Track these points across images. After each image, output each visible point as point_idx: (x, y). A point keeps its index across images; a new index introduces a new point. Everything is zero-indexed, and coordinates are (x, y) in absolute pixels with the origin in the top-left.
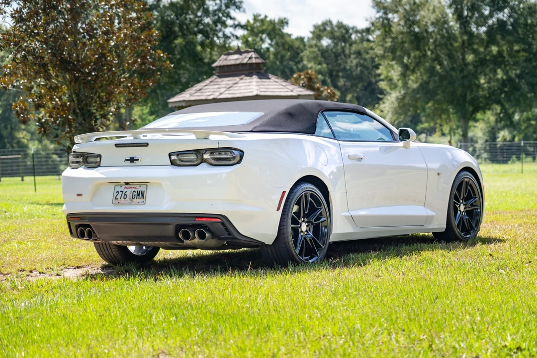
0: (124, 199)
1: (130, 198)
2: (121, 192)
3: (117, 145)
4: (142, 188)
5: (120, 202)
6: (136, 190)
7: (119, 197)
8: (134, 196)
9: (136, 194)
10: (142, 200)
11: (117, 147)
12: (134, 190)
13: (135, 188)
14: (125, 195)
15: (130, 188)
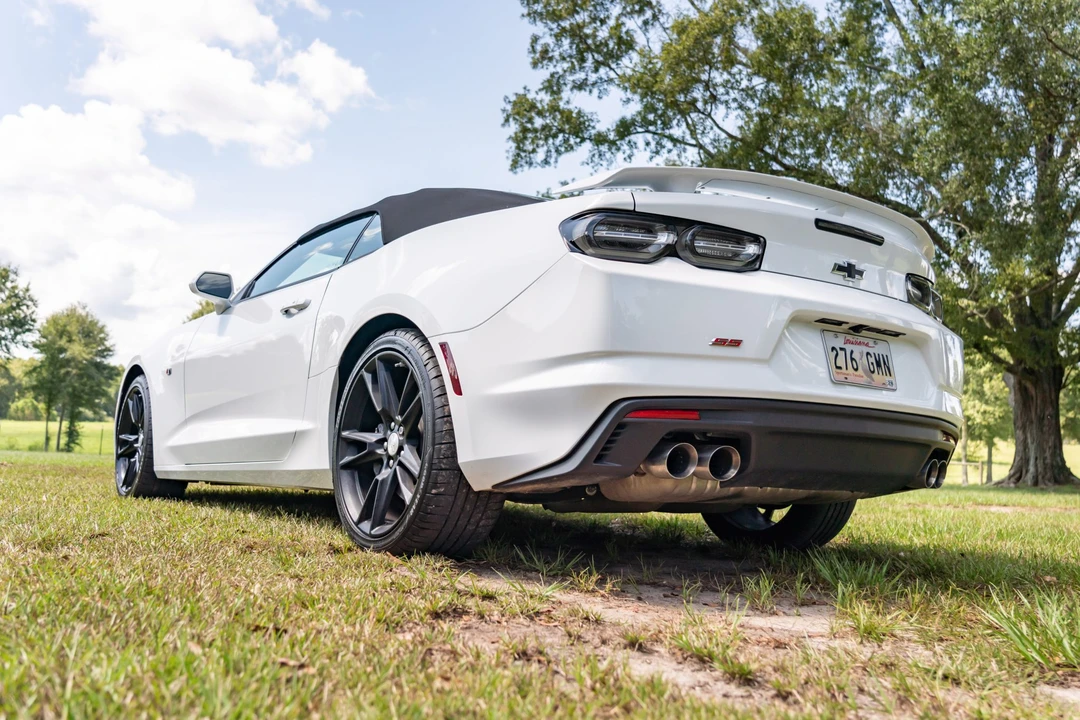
0: (856, 370)
1: (864, 371)
2: (841, 349)
3: (821, 224)
4: (879, 349)
5: (850, 379)
6: (871, 351)
7: (841, 362)
8: (871, 367)
9: (872, 360)
10: (888, 378)
11: (818, 227)
12: (865, 350)
13: (867, 345)
14: (852, 359)
15: (860, 343)
